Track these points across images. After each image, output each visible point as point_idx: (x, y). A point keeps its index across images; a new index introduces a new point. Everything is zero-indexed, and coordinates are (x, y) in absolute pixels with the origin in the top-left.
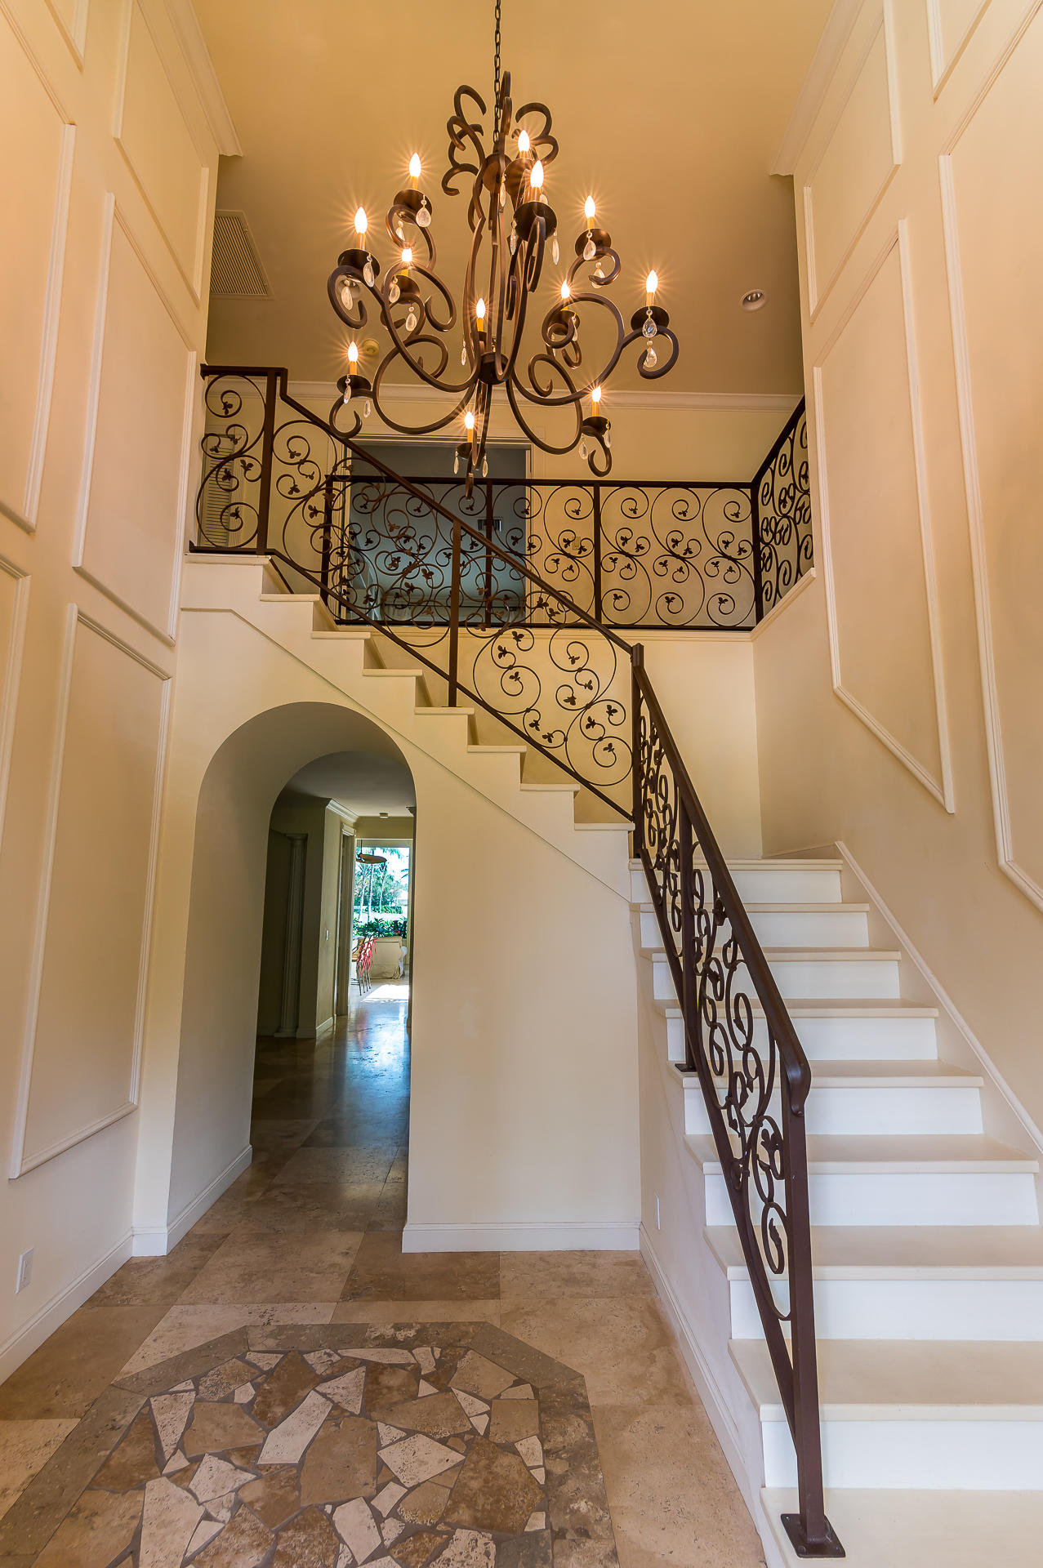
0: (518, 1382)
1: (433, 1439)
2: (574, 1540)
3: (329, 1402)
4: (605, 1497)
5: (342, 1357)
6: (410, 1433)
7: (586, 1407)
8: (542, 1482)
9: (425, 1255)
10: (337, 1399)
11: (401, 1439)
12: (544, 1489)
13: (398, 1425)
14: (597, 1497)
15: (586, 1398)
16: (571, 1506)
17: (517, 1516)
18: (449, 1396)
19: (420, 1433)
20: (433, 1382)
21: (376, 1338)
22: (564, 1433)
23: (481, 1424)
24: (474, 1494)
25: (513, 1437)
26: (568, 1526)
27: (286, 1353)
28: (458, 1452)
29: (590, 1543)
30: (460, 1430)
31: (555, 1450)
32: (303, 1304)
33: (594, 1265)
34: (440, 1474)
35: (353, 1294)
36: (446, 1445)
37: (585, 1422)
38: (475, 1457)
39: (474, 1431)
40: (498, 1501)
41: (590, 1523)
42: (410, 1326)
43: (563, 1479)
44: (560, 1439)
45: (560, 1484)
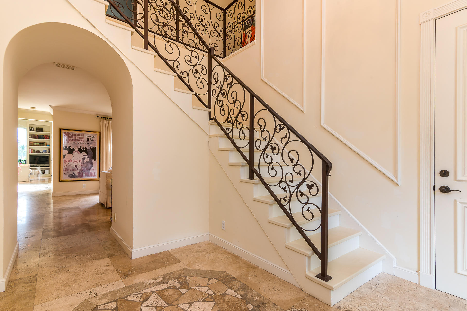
0: (210, 279)
1: (200, 301)
2: (263, 306)
3: (152, 307)
4: (259, 294)
5: (143, 294)
6: (192, 303)
7: (234, 278)
8: (242, 298)
9: (142, 258)
10: (155, 305)
11: (190, 306)
12: (243, 299)
13: (185, 303)
14: (258, 295)
15: (231, 276)
16: (254, 299)
17: (244, 308)
18: (193, 290)
19: (194, 302)
20: (184, 288)
21: (150, 284)
22: (235, 285)
23: (210, 292)
24: (227, 308)
25: (223, 292)
26: (258, 304)
27: (117, 301)
28: (211, 301)
29: (267, 305)
30: (206, 296)
31: (237, 290)
32: (107, 285)
33: (200, 247)
34: (212, 308)
35: (125, 276)
36: (206, 301)
37: (237, 281)
38: (218, 300)
39: (210, 295)
40: (235, 307)
41: (263, 301)
42: (159, 277)
43: (246, 295)
44: (235, 287)
45: (247, 296)
